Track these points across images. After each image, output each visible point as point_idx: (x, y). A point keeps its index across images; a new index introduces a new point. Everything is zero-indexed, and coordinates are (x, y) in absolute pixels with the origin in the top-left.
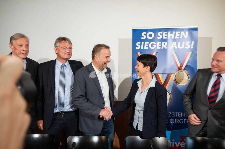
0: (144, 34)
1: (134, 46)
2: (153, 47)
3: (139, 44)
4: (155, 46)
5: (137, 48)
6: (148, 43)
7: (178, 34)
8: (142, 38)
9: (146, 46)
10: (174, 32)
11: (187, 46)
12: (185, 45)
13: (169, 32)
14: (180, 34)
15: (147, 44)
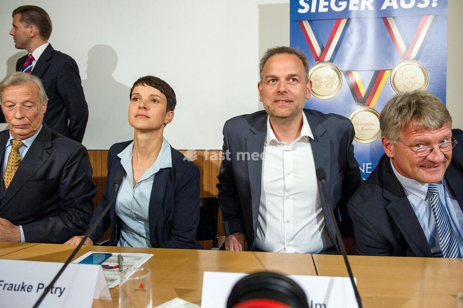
2: (341, 6)
3: (305, 1)
4: (344, 5)
5: (300, 11)
9: (322, 5)
11: (423, 2)
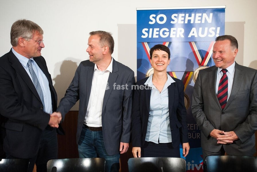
0: (153, 17)
1: (139, 33)
3: (146, 31)
4: (167, 34)
5: (143, 37)
6: (158, 29)
7: (199, 16)
8: (150, 23)
9: (155, 33)
10: (193, 15)
11: (211, 34)
12: (209, 33)
13: (187, 15)
14: (201, 17)
15: (157, 31)
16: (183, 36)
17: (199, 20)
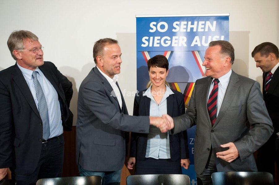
1: (139, 42)
2: (167, 43)
3: (146, 40)
4: (169, 42)
5: (143, 45)
8: (151, 31)
9: (156, 42)
10: (196, 23)
14: (205, 25)
15: (158, 40)
16: (185, 45)
17: (202, 28)
